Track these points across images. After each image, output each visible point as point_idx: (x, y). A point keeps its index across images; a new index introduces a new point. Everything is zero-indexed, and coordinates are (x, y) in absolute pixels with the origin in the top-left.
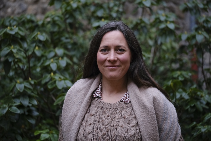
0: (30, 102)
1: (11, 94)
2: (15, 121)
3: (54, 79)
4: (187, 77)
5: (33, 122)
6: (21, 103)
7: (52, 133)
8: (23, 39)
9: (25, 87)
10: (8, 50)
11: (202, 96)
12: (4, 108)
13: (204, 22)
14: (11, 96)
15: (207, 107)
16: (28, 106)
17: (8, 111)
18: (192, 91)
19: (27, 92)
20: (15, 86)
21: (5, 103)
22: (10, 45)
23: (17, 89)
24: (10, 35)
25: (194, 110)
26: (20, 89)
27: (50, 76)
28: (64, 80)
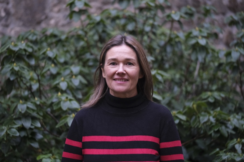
0: (33, 124)
2: (15, 144)
3: (61, 99)
4: (219, 98)
5: (36, 145)
7: (55, 158)
9: (28, 108)
11: (229, 120)
13: (242, 37)
14: (12, 117)
15: (234, 132)
16: (30, 129)
18: (217, 114)
20: (16, 107)
23: (18, 110)
25: (218, 135)
26: (22, 110)
27: (57, 96)
28: (70, 100)
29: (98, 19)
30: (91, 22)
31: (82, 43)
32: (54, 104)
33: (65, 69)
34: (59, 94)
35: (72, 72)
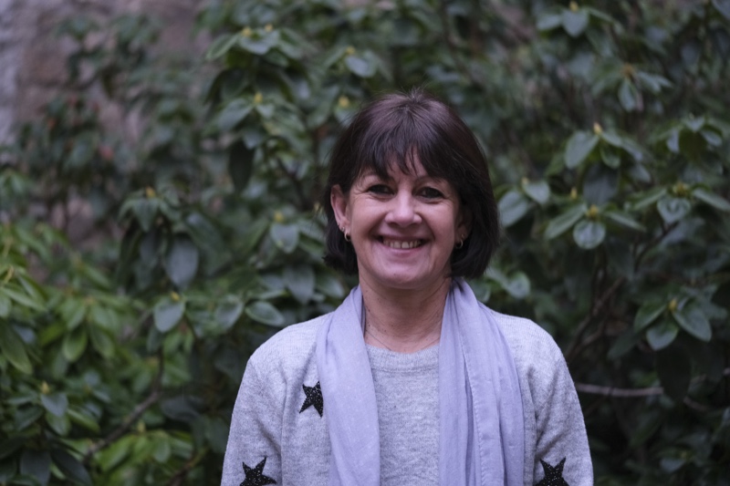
1: (253, 259)
6: (287, 289)
8: (296, 70)
10: (242, 106)
12: (230, 307)
17: (243, 317)
19: (307, 254)
21: (233, 290)
22: (250, 91)
24: (253, 56)
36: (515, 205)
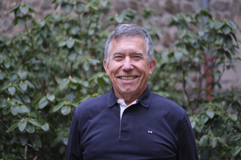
3: (10, 104)
13: (184, 37)
27: (6, 101)
28: (20, 105)
29: (43, 24)
30: (36, 27)
31: (27, 48)
32: (4, 109)
33: (12, 74)
34: (9, 99)
35: (19, 77)
36: (44, 102)
